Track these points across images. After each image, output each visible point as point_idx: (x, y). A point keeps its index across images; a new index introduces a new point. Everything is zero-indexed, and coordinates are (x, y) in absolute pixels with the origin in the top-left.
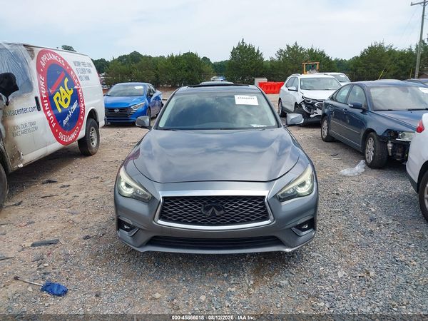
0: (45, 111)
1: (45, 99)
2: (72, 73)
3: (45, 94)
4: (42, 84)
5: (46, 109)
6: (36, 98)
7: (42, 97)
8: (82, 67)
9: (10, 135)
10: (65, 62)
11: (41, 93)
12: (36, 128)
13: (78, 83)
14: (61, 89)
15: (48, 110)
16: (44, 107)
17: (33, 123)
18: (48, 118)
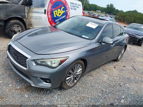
0: (48, 15)
2: (67, 6)
4: (50, 6)
5: (49, 14)
6: (45, 10)
8: (75, 5)
9: (29, 18)
10: (66, 2)
11: (48, 9)
13: (69, 10)
14: (59, 10)
16: (48, 13)
17: (41, 17)
18: (48, 17)
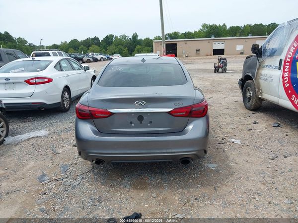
0: (284, 72)
1: (288, 62)
3: (290, 58)
4: (292, 49)
5: (286, 70)
6: (281, 60)
7: (285, 60)
11: (286, 57)
12: (271, 81)
15: (286, 72)
16: (284, 68)
17: (271, 76)
18: (283, 77)
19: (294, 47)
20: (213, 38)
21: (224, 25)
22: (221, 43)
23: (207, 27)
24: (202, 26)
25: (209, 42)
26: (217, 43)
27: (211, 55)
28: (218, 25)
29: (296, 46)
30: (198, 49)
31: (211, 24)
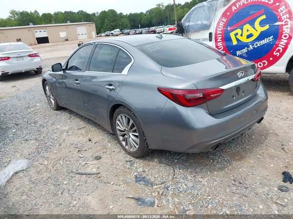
0: (217, 42)
2: (282, 8)
3: (221, 31)
4: (222, 24)
11: (217, 31)
13: (290, 18)
14: (247, 27)
15: (220, 42)
16: (216, 39)
18: (217, 47)
19: (223, 22)
20: (31, 25)
21: (36, 12)
22: (42, 30)
23: (17, 14)
24: (11, 13)
25: (29, 31)
26: (38, 31)
27: (35, 44)
28: (29, 12)
29: (225, 21)
30: (18, 38)
31: (21, 11)
